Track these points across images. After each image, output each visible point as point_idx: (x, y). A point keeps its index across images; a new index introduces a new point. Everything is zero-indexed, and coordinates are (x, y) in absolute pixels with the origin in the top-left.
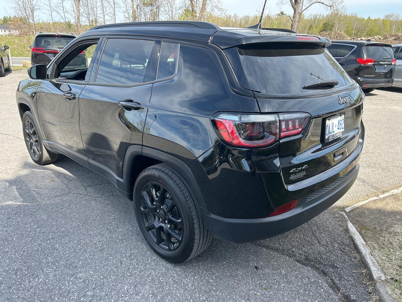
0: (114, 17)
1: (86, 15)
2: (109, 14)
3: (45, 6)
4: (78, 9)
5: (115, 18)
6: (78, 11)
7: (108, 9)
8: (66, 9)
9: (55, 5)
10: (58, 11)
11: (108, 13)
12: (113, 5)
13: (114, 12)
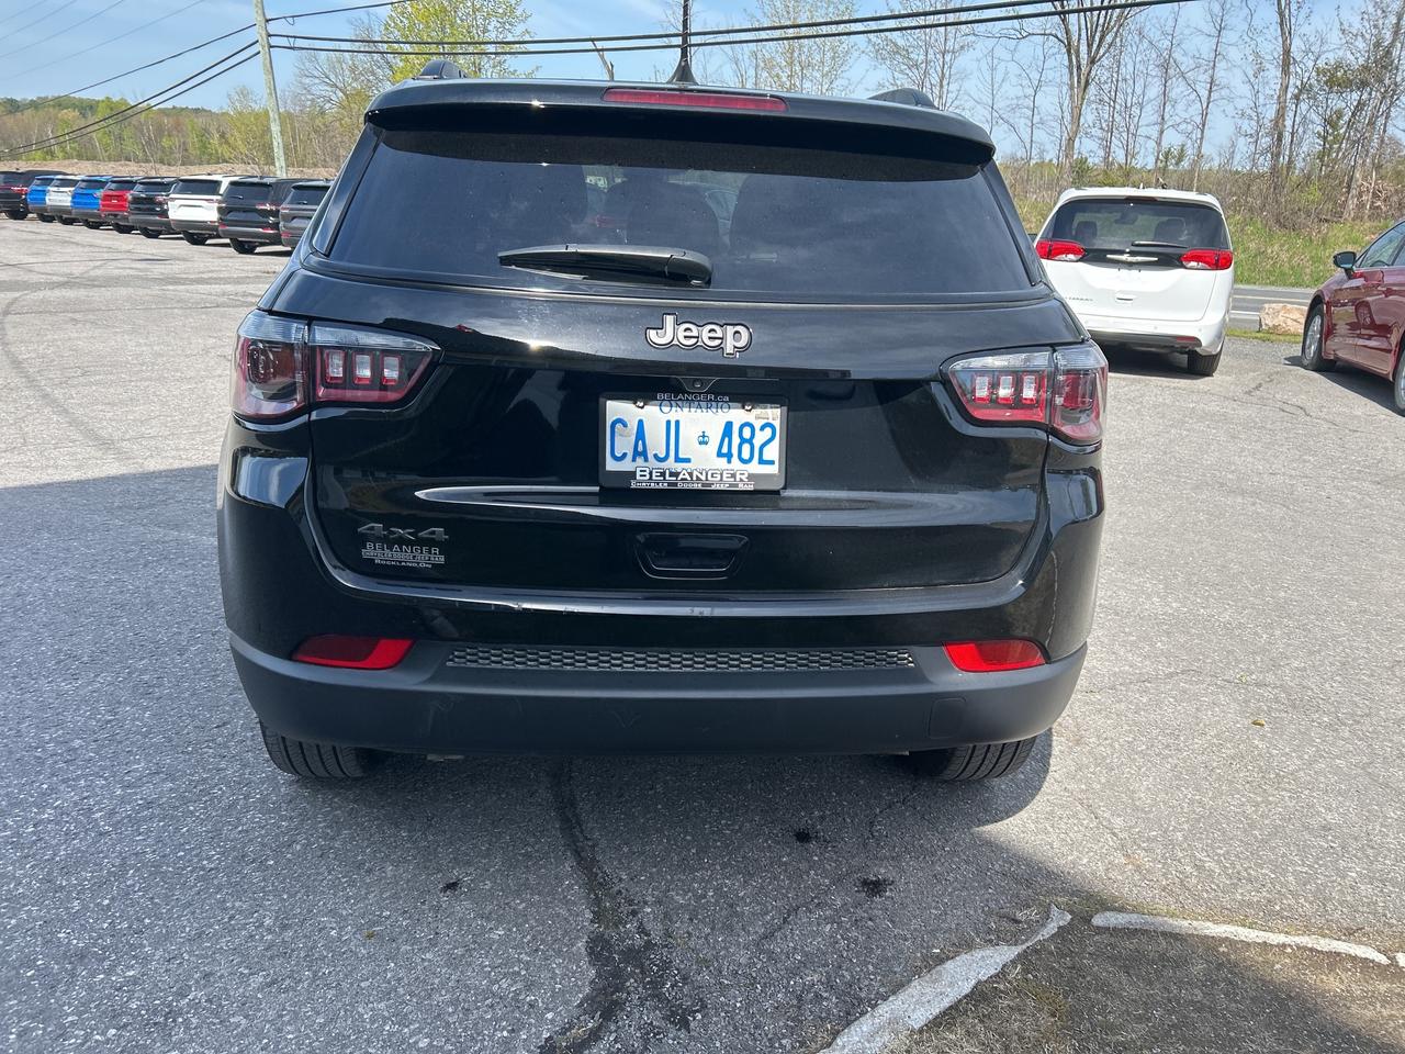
0: (1199, 136)
1: (1099, 133)
2: (1183, 126)
3: (978, 106)
4: (1076, 111)
5: (1202, 139)
6: (1077, 117)
7: (1180, 107)
8: (1039, 114)
9: (1009, 102)
10: (1011, 121)
11: (1178, 120)
12: (1204, 93)
13: (1204, 115)
